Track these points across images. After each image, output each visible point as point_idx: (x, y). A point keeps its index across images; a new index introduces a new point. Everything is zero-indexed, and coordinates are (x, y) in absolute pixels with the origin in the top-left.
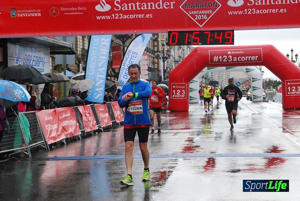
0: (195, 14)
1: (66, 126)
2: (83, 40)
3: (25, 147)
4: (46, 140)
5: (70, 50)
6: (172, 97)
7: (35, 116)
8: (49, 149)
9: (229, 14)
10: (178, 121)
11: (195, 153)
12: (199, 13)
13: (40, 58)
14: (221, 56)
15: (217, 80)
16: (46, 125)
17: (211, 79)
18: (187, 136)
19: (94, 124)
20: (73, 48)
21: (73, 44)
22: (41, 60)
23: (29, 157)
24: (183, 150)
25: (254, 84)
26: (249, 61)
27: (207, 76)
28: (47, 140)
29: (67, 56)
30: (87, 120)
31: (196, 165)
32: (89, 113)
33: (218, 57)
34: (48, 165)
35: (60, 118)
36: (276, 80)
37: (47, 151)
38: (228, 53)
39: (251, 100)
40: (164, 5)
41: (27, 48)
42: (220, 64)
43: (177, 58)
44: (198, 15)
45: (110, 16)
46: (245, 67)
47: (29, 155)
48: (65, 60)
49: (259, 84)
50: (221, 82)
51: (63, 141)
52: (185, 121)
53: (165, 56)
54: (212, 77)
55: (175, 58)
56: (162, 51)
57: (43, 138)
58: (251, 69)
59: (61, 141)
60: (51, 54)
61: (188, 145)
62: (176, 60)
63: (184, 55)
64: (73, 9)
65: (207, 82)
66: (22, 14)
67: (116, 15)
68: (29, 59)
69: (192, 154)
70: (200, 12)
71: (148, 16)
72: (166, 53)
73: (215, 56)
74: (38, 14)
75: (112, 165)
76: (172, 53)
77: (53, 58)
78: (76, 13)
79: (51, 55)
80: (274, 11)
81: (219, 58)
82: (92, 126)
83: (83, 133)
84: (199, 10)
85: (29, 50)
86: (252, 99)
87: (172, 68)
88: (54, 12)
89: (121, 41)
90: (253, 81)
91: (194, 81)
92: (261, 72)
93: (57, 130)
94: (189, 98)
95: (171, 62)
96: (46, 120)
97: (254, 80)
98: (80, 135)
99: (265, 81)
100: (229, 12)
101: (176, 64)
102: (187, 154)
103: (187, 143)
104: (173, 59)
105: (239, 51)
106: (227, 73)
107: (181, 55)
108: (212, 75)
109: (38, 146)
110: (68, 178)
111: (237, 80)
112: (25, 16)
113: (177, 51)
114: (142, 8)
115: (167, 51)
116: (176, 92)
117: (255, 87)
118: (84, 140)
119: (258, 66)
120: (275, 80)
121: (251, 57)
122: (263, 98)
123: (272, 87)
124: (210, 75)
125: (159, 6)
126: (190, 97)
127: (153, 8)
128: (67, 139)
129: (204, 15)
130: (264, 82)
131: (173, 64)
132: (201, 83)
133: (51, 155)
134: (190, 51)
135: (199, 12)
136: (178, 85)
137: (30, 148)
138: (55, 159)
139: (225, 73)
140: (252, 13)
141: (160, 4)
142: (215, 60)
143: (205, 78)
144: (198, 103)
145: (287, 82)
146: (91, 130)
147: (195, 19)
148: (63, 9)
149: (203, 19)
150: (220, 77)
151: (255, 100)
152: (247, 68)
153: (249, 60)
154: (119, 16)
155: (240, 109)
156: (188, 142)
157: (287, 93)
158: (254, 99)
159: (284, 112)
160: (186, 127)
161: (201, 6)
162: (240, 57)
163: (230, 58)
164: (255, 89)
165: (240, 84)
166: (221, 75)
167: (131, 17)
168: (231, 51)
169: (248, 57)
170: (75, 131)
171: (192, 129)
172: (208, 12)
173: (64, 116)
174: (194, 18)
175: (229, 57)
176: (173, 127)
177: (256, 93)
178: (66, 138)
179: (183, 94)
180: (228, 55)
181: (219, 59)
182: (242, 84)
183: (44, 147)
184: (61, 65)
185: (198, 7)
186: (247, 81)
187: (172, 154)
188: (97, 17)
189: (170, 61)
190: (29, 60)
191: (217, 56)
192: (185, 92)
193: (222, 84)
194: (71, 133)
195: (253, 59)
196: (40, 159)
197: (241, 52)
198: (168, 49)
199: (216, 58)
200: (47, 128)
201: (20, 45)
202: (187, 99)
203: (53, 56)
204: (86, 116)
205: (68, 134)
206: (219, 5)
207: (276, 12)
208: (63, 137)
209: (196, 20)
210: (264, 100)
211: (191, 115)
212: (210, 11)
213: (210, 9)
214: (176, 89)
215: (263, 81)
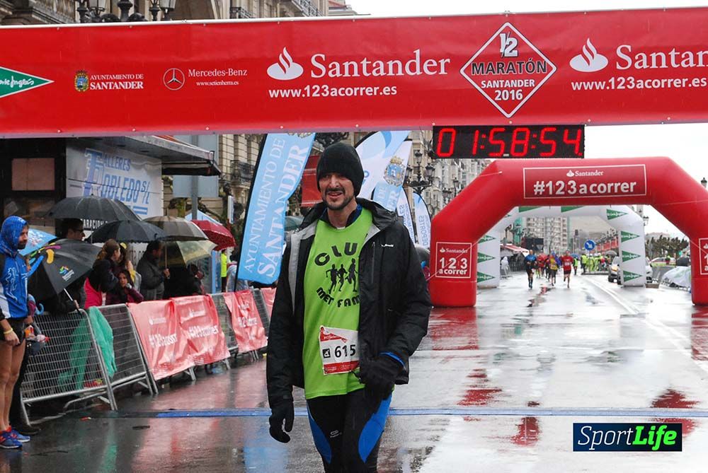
0: (496, 88)
1: (196, 339)
2: (236, 142)
3: (103, 387)
4: (150, 371)
5: (207, 166)
6: (438, 274)
7: (126, 316)
8: (157, 391)
9: (574, 89)
10: (452, 330)
11: (492, 405)
12: (504, 85)
13: (139, 182)
14: (551, 182)
15: (540, 236)
16: (150, 336)
17: (525, 232)
18: (473, 365)
19: (259, 335)
20: (213, 161)
21: (214, 152)
22: (142, 187)
23: (111, 409)
24: (465, 399)
25: (624, 246)
26: (616, 194)
27: (517, 225)
28: (152, 370)
29: (201, 177)
30: (245, 326)
31: (494, 434)
32: (248, 310)
33: (545, 183)
34: (155, 428)
35: (184, 319)
36: (677, 238)
37: (151, 396)
38: (568, 175)
39: (619, 283)
40: (426, 65)
41: (111, 159)
42: (547, 199)
43: (449, 185)
44: (502, 89)
45: (300, 90)
46: (604, 208)
47: (112, 405)
48: (194, 187)
49: (637, 247)
50: (549, 239)
51: (188, 373)
52: (468, 331)
53: (421, 180)
54: (529, 227)
55: (443, 185)
56: (415, 167)
57: (144, 367)
58: (619, 212)
59: (183, 372)
60: (163, 174)
61: (476, 386)
62: (447, 190)
63: (464, 177)
64: (216, 73)
65: (518, 240)
66: (101, 85)
67: (314, 88)
68: (113, 184)
69: (484, 407)
70: (507, 84)
71: (386, 90)
72: (425, 173)
73: (538, 182)
74: (137, 85)
75: (302, 431)
76: (438, 173)
77: (168, 183)
78: (222, 83)
79: (164, 176)
80: (677, 83)
81: (547, 186)
82: (253, 338)
83: (234, 355)
84: (505, 78)
85: (114, 165)
86: (622, 280)
87: (437, 207)
88: (174, 79)
89: (321, 145)
90: (623, 240)
91: (487, 237)
92: (641, 219)
93: (176, 347)
94: (478, 277)
95: (436, 193)
96: (152, 323)
97: (626, 236)
98: (228, 358)
99: (650, 240)
100: (572, 83)
101: (447, 199)
102: (473, 408)
103: (474, 381)
104: (441, 186)
105: (593, 170)
106: (564, 221)
107: (459, 178)
108: (529, 225)
109: (132, 384)
110: (202, 460)
111: (586, 236)
112: (106, 87)
113: (449, 170)
114: (374, 73)
115: (427, 168)
116: (448, 263)
117: (628, 254)
118: (235, 371)
119: (635, 206)
120: (675, 237)
121: (619, 184)
122: (648, 278)
123: (666, 252)
124: (524, 224)
125: (413, 68)
126: (479, 274)
127: (400, 73)
128: (197, 369)
129: (516, 89)
130: (648, 241)
131: (441, 199)
132: (504, 241)
133: (161, 405)
134: (478, 168)
135: (504, 83)
136: (451, 247)
137: (114, 388)
138: (171, 414)
139: (559, 219)
140: (626, 87)
141: (414, 63)
142: (536, 191)
143: (511, 231)
144: (496, 287)
145: (703, 243)
146: (253, 348)
147: (494, 100)
148: (193, 73)
149: (513, 99)
150: (546, 228)
151: (628, 283)
152: (611, 209)
153: (616, 191)
154: (322, 91)
155: (594, 303)
156: (476, 379)
157: (703, 268)
158: (625, 281)
159: (695, 312)
160: (470, 343)
161: (509, 70)
162: (596, 185)
163: (572, 187)
164: (627, 257)
165: (593, 247)
166: (549, 225)
167: (349, 92)
168: (574, 171)
169: (612, 184)
170: (216, 350)
171: (483, 349)
172: (525, 83)
173: (191, 316)
174: (493, 95)
175: (569, 183)
176: (439, 344)
177: (630, 266)
178: (195, 367)
179: (462, 267)
180: (566, 180)
181: (547, 189)
182: (598, 244)
183: (146, 386)
184: (186, 199)
185: (503, 72)
186: (609, 238)
187: (439, 406)
188: (270, 91)
189: (432, 190)
190: (114, 187)
191: (543, 182)
192: (468, 263)
193: (552, 244)
194: (207, 355)
195: (625, 189)
196: (137, 415)
197: (597, 174)
198: (429, 164)
199: (540, 186)
200: (152, 344)
201: (95, 154)
202: (473, 279)
203: (168, 178)
204: (241, 316)
205: (199, 358)
206: (551, 69)
207: (681, 84)
208: (188, 364)
209: (496, 102)
210: (650, 283)
211: (480, 317)
212: (529, 82)
213: (529, 77)
214: (447, 256)
215: (646, 239)
